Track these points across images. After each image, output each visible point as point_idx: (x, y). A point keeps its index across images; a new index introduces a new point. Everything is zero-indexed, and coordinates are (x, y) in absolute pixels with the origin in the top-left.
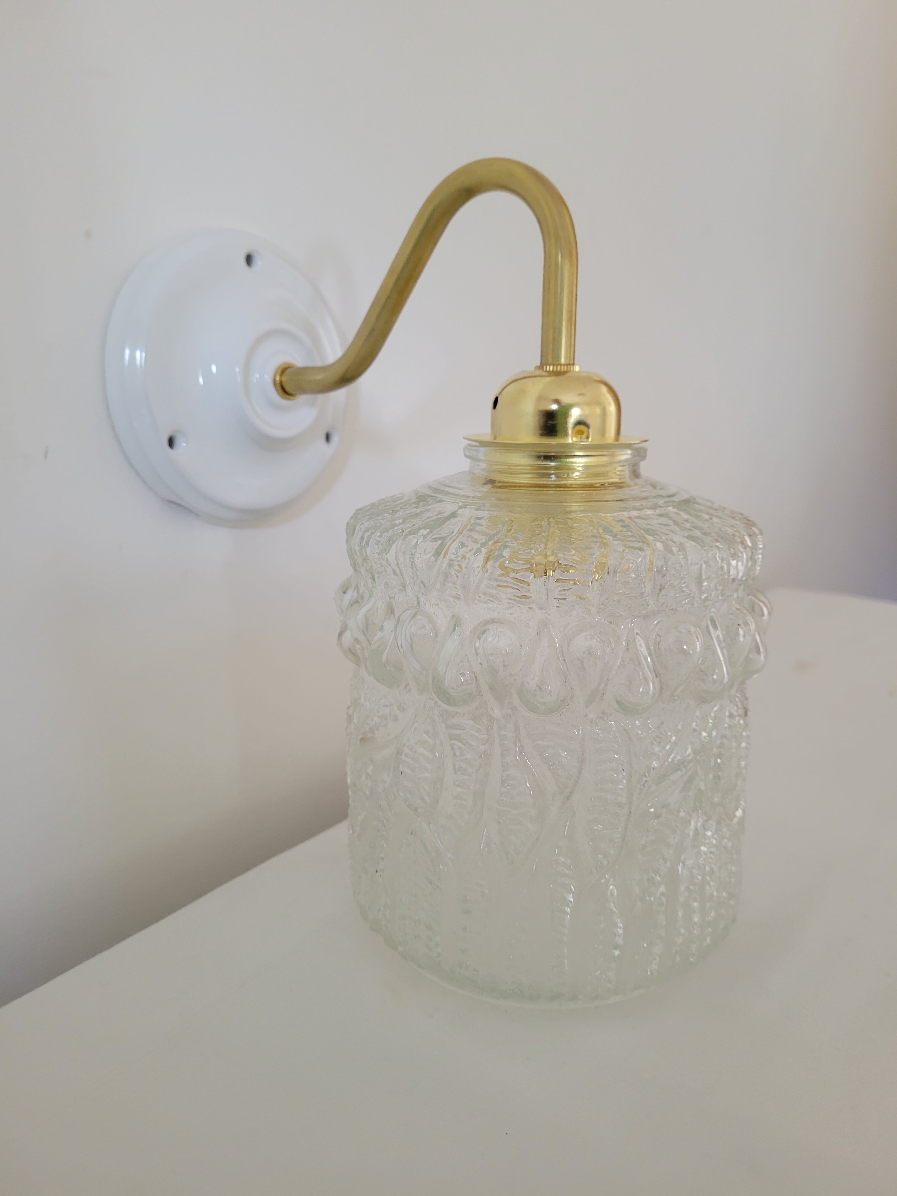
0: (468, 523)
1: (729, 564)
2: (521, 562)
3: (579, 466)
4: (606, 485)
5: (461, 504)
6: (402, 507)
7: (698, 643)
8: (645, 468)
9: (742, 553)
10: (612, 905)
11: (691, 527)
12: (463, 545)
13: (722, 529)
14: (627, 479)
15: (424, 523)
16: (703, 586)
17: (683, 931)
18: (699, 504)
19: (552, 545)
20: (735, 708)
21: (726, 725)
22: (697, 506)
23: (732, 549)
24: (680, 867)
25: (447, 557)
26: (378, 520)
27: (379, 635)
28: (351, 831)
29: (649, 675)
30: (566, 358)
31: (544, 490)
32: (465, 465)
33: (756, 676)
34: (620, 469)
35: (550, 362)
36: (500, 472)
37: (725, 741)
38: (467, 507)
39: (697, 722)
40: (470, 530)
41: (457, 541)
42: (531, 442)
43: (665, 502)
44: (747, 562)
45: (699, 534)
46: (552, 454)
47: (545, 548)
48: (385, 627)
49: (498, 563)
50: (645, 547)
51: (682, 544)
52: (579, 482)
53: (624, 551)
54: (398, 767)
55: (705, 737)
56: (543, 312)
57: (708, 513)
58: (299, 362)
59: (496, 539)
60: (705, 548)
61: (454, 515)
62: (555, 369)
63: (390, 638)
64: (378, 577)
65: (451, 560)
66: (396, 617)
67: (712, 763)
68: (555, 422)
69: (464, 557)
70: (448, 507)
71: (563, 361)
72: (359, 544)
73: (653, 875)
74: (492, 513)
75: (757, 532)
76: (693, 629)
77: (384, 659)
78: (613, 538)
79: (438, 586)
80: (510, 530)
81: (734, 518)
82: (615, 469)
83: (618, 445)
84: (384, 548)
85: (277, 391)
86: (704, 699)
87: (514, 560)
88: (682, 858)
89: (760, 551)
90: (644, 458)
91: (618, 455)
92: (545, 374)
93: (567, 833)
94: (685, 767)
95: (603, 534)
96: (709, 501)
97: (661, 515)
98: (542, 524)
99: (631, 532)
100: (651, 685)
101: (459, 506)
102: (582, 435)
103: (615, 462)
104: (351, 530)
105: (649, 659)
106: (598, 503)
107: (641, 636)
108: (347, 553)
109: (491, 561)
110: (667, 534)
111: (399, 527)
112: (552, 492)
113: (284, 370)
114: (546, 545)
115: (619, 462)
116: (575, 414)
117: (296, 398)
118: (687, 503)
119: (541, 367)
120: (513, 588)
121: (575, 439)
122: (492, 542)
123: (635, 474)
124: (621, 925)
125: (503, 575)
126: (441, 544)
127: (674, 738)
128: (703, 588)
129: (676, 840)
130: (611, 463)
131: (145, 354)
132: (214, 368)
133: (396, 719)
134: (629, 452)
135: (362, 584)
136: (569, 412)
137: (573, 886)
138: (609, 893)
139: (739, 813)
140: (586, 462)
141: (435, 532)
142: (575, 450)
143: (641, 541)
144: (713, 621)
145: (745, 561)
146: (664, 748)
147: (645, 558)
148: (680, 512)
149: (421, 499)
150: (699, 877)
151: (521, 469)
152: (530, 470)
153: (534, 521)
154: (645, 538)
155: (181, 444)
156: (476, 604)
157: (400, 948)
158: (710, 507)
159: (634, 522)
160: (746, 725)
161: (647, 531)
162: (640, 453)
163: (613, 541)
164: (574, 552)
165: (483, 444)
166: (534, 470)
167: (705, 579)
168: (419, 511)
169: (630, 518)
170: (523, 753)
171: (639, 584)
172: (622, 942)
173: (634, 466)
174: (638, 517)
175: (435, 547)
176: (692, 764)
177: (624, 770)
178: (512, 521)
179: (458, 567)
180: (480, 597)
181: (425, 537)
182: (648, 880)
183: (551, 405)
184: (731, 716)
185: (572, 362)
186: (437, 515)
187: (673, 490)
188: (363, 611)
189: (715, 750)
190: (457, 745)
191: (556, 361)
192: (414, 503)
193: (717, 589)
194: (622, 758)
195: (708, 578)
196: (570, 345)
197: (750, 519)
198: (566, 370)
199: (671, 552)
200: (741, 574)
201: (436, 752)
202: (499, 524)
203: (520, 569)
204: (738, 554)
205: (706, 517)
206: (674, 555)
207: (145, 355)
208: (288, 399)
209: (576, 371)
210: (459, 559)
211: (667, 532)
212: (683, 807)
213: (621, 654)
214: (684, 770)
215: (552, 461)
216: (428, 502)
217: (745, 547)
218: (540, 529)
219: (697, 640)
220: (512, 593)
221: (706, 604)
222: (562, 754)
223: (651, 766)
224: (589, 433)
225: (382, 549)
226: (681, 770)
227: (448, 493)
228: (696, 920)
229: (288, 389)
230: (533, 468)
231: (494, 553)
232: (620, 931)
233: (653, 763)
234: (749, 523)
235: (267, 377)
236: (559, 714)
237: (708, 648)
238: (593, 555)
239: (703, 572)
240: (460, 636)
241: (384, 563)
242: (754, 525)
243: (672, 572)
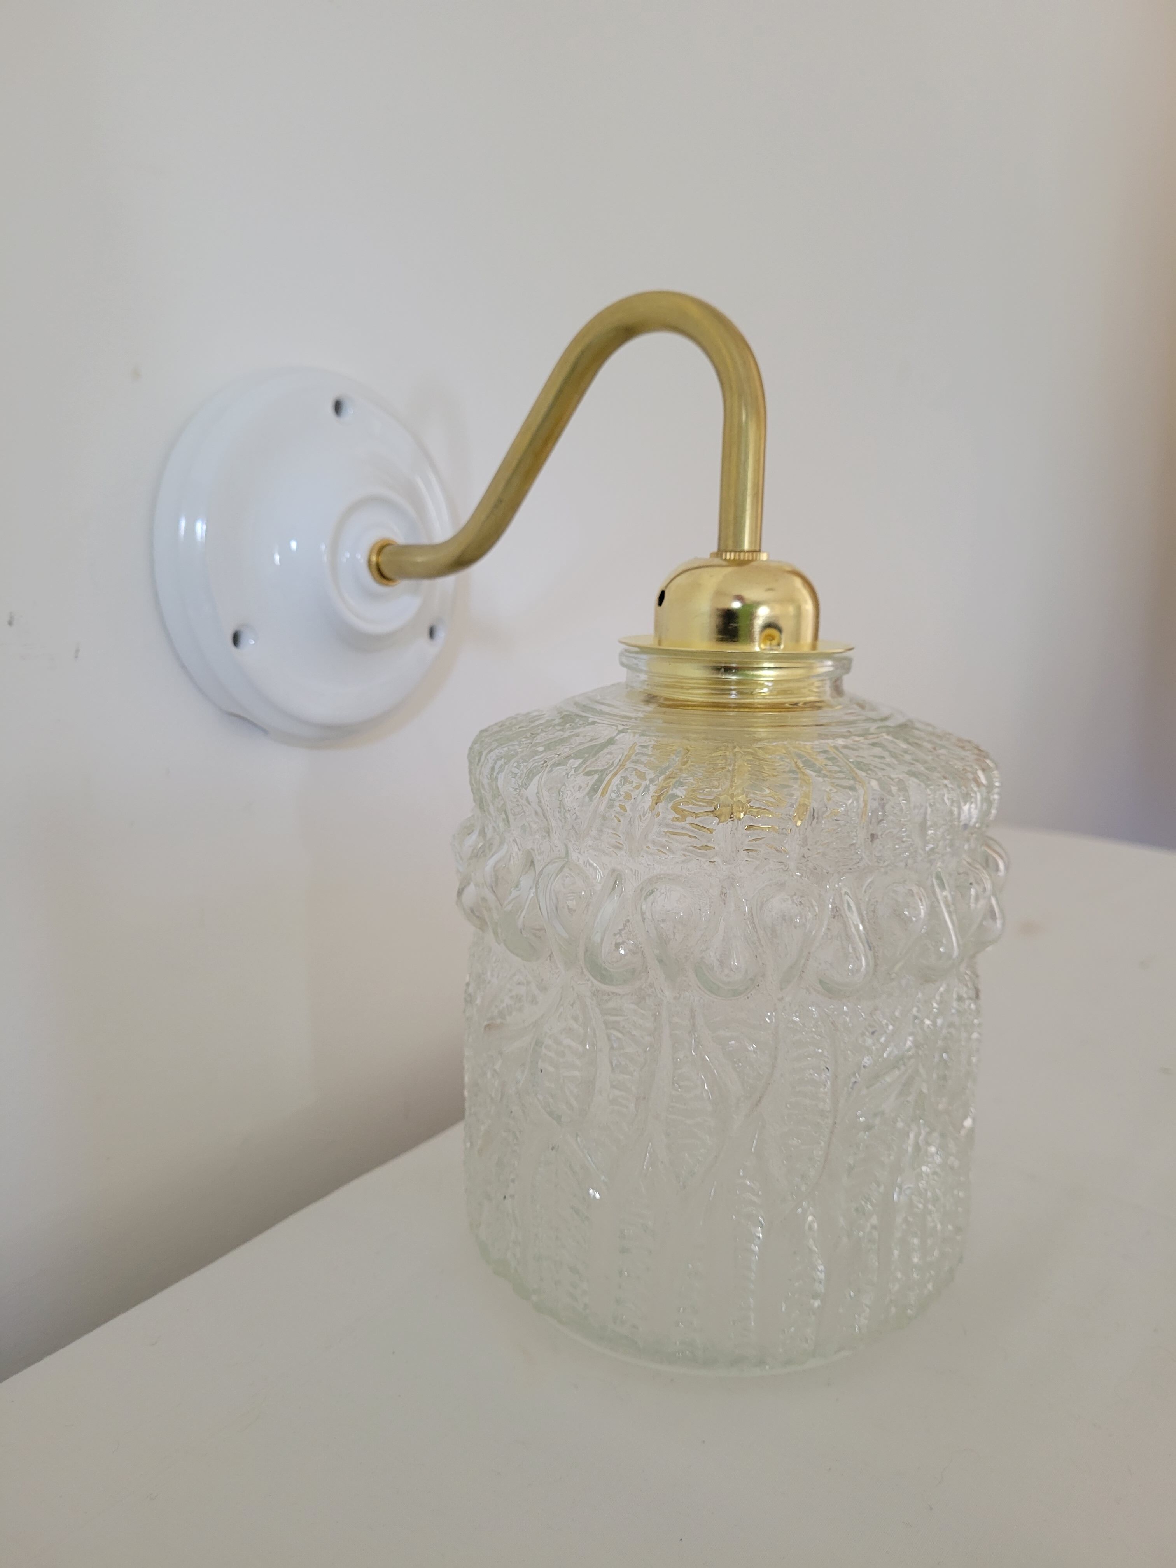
0: (631, 752)
1: (960, 808)
2: (701, 803)
3: (768, 681)
4: (800, 705)
5: (621, 728)
6: (544, 730)
7: (922, 907)
8: (849, 683)
9: (975, 793)
10: (811, 1242)
11: (913, 759)
12: (625, 780)
13: (951, 763)
14: (827, 697)
15: (575, 751)
16: (928, 835)
17: (899, 1275)
18: (917, 729)
19: (740, 781)
20: (965, 989)
21: (953, 1011)
22: (916, 732)
23: (963, 788)
24: (896, 1194)
25: (607, 795)
26: (513, 745)
27: (515, 893)
28: (468, 1144)
29: (861, 947)
30: (751, 543)
31: (725, 711)
32: (621, 675)
33: (990, 949)
34: (817, 684)
35: (730, 548)
36: (667, 686)
37: (953, 1031)
38: (629, 731)
39: (918, 1007)
40: (635, 762)
41: (619, 776)
42: (705, 650)
43: (878, 728)
44: (982, 804)
45: (923, 769)
46: (734, 665)
47: (731, 787)
48: (521, 882)
49: (671, 804)
50: (857, 787)
51: (901, 780)
52: (769, 701)
53: (831, 790)
54: (537, 1063)
55: (928, 1027)
56: (722, 486)
57: (930, 742)
58: (400, 537)
59: (668, 773)
60: (931, 787)
61: (611, 741)
62: (737, 558)
63: (527, 898)
64: (515, 819)
65: (611, 800)
66: (537, 872)
67: (936, 1060)
68: (735, 625)
69: (628, 796)
70: (604, 732)
71: (746, 546)
72: (489, 776)
73: (863, 1203)
74: (660, 739)
75: (992, 765)
76: (915, 889)
77: (520, 924)
78: (815, 774)
79: (594, 832)
80: (686, 763)
81: (963, 748)
82: (813, 684)
83: (816, 655)
84: (523, 783)
85: (373, 575)
86: (927, 977)
87: (693, 801)
88: (899, 1180)
89: (996, 790)
90: (848, 669)
91: (818, 667)
92: (724, 563)
93: (755, 1150)
94: (904, 1064)
95: (804, 768)
96: (928, 725)
97: (874, 744)
98: (726, 755)
99: (838, 766)
100: (863, 959)
101: (619, 731)
102: (772, 640)
103: (813, 676)
104: (475, 756)
105: (861, 927)
106: (795, 729)
107: (851, 896)
108: (469, 788)
109: (663, 802)
110: (883, 770)
111: (540, 756)
112: (732, 714)
113: (382, 548)
114: (732, 781)
115: (819, 675)
116: (763, 614)
117: (395, 583)
118: (904, 729)
119: (719, 554)
120: (690, 836)
121: (762, 646)
122: (663, 777)
123: (838, 689)
124: (821, 1268)
125: (678, 819)
126: (597, 781)
127: (891, 1027)
128: (928, 838)
129: (892, 1158)
130: (808, 677)
131: (207, 526)
132: (294, 545)
133: (534, 1001)
134: (830, 663)
135: (490, 827)
136: (756, 612)
137: (762, 1217)
138: (807, 1227)
139: (968, 1123)
140: (778, 676)
141: (588, 764)
142: (765, 660)
143: (851, 778)
144: (939, 877)
145: (979, 803)
146: (878, 1040)
147: (857, 800)
148: (896, 741)
149: (567, 719)
150: (921, 1206)
151: (695, 684)
152: (704, 684)
153: (717, 749)
154: (856, 774)
155: (249, 642)
156: (643, 856)
157: (534, 1298)
158: (932, 734)
159: (841, 753)
160: (978, 1011)
161: (858, 765)
162: (844, 664)
163: (817, 778)
164: (768, 791)
165: (644, 650)
166: (710, 684)
167: (931, 826)
168: (567, 734)
169: (836, 748)
170: (700, 1047)
171: (848, 833)
172: (823, 1291)
173: (836, 681)
174: (846, 747)
175: (591, 783)
176: (913, 1061)
177: (828, 1069)
178: (687, 750)
179: (619, 809)
180: (648, 847)
181: (576, 769)
182: (857, 1210)
183: (732, 602)
184: (960, 999)
185: (758, 549)
186: (591, 741)
187: (885, 712)
188: (491, 862)
189: (940, 1043)
190: (614, 1036)
191: (737, 548)
192: (559, 725)
193: (945, 840)
194: (826, 1053)
195: (935, 825)
196: (756, 527)
197: (982, 748)
198: (750, 558)
199: (890, 792)
200: (974, 820)
201: (587, 1043)
202: (671, 754)
203: (701, 813)
204: (970, 794)
205: (929, 746)
206: (893, 796)
207: (206, 529)
208: (387, 585)
209: (762, 561)
210: (622, 798)
211: (884, 767)
212: (901, 1115)
213: (826, 923)
214: (903, 1068)
215: (734, 674)
216: (576, 723)
217: (979, 784)
218: (724, 761)
219: (920, 904)
220: (689, 843)
221: (932, 857)
222: (749, 1048)
223: (861, 1063)
224: (781, 639)
225: (521, 784)
226: (899, 1069)
227: (601, 713)
228: (916, 1260)
229: (386, 571)
230: (710, 682)
231: (668, 792)
232: (822, 1276)
233: (863, 1059)
234: (981, 755)
235: (360, 557)
236: (746, 997)
237: (934, 912)
238: (792, 795)
239: (928, 817)
240: (620, 897)
241: (523, 801)
242: (987, 757)
243: (891, 818)
